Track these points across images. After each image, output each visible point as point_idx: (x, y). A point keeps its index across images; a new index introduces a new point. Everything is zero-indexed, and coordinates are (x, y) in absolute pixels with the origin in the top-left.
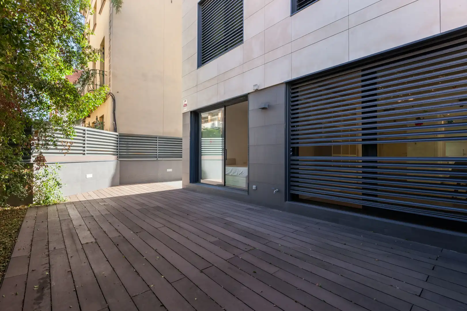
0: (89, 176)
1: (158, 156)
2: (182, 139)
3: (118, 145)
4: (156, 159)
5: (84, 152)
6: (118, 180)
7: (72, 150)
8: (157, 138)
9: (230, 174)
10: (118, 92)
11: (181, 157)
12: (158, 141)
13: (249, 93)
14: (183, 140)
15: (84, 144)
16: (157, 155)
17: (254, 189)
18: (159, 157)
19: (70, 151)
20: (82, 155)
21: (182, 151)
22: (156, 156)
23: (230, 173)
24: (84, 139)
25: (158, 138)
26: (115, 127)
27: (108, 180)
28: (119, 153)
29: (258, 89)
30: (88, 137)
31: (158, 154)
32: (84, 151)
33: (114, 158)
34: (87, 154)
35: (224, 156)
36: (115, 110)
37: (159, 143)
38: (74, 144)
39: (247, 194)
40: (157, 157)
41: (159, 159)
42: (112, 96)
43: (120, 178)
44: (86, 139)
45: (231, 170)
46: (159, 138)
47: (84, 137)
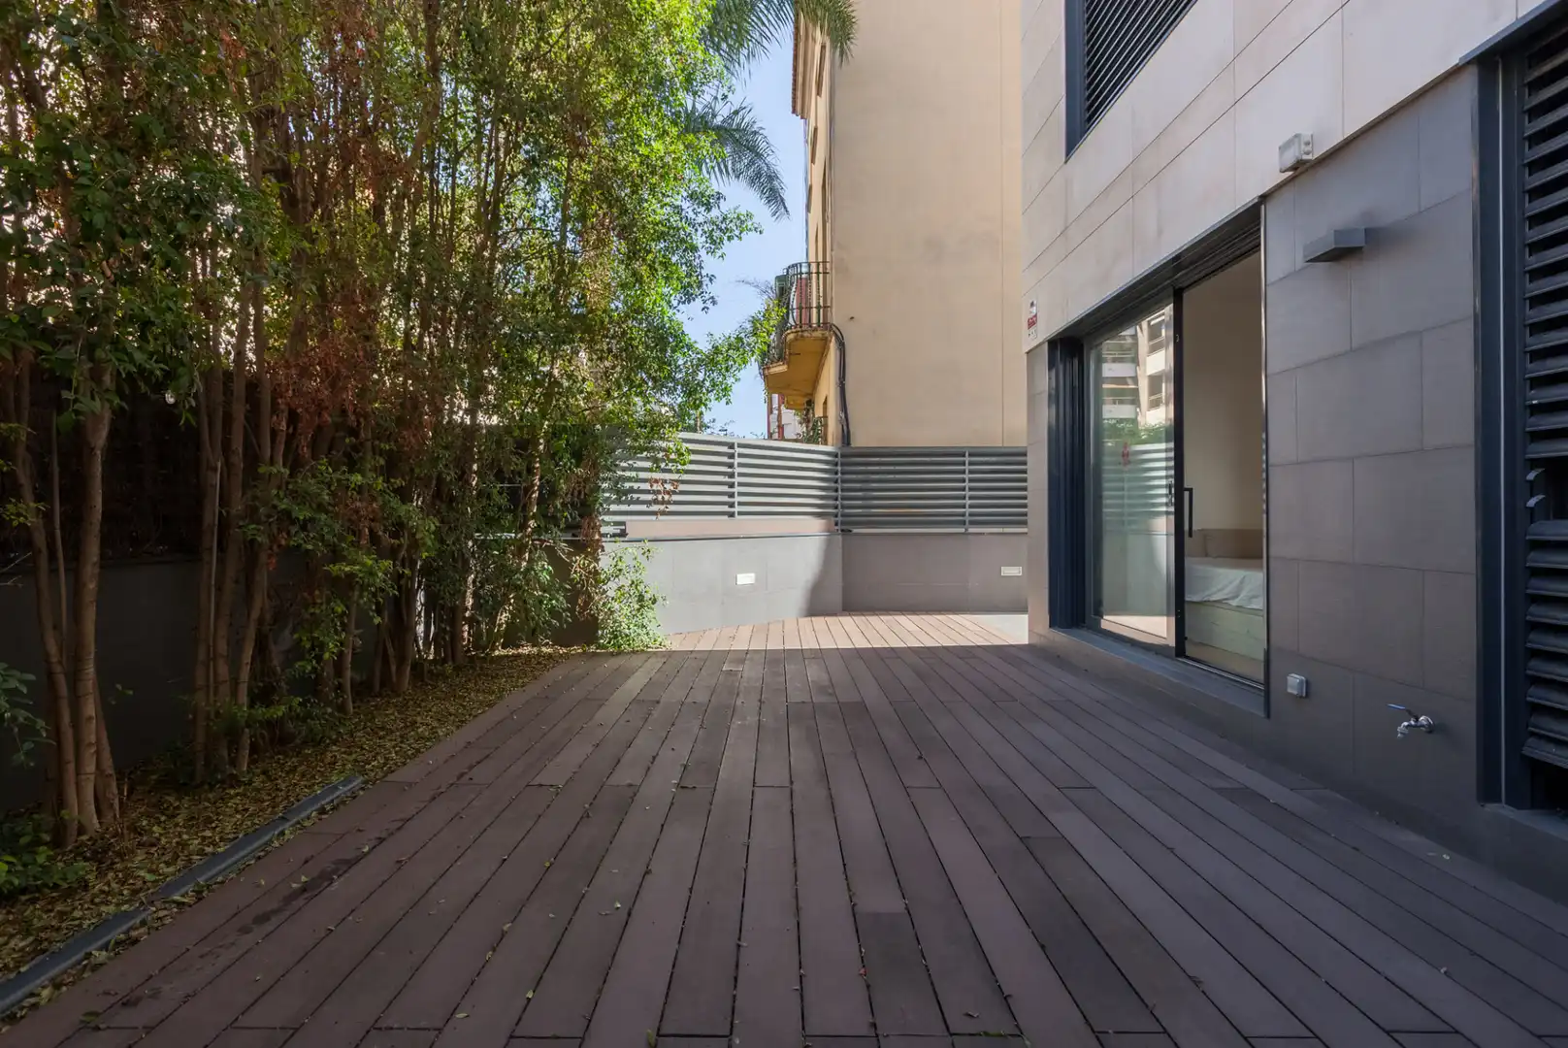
0: (745, 579)
1: (967, 518)
2: (1025, 455)
3: (839, 486)
4: (963, 530)
5: (732, 510)
6: (835, 596)
7: (676, 503)
8: (964, 456)
9: (1234, 603)
10: (852, 318)
11: (1024, 523)
12: (967, 467)
13: (1264, 198)
14: (1029, 459)
15: (732, 485)
16: (963, 515)
17: (1295, 692)
18: (972, 523)
19: (672, 508)
20: (726, 517)
21: (1025, 498)
22: (961, 518)
23: (1234, 598)
24: (730, 470)
25: (967, 454)
26: (845, 428)
27: (796, 597)
28: (840, 511)
29: (1305, 157)
30: (741, 465)
31: (968, 510)
32: (732, 505)
33: (816, 525)
34: (740, 513)
35: (1172, 517)
36: (844, 377)
37: (971, 472)
38: (682, 487)
39: (1262, 714)
40: (964, 523)
41: (971, 530)
42: (836, 335)
43: (846, 590)
44: (737, 470)
45: (1237, 582)
46: (970, 455)
47: (731, 466)
